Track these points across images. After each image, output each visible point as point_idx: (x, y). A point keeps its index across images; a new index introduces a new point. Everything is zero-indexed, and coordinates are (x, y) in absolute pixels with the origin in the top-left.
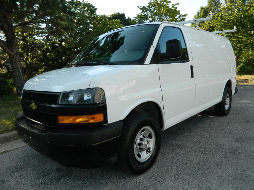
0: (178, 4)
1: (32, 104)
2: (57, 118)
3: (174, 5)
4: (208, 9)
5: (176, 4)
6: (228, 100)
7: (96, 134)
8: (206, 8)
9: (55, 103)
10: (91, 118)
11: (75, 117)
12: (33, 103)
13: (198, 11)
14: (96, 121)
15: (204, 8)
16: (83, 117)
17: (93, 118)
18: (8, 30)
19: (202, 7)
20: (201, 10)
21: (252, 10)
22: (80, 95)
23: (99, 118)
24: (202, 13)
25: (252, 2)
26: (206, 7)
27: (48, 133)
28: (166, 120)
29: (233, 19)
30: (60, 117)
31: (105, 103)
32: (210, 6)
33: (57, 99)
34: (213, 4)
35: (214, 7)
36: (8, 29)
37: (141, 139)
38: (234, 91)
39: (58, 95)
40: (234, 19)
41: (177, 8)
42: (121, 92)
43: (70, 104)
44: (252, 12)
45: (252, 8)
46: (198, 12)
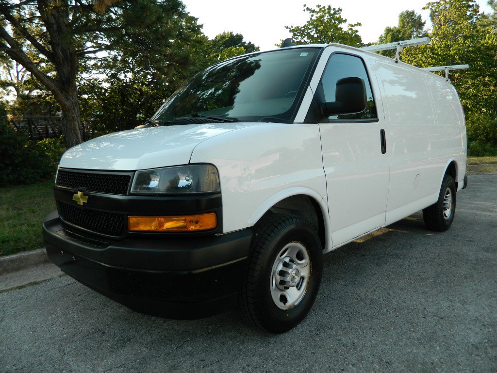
0: (360, 24)
1: (77, 193)
2: (127, 220)
3: (352, 26)
4: (399, 31)
5: (356, 25)
6: (449, 202)
7: (200, 252)
8: (395, 31)
9: (123, 192)
10: (191, 221)
11: (162, 219)
12: (80, 193)
13: (382, 35)
14: (201, 226)
15: (392, 30)
16: (176, 220)
17: (197, 222)
18: (63, 61)
19: (388, 27)
20: (388, 34)
21: (487, 39)
22: (172, 177)
23: (207, 221)
24: (388, 38)
25: (486, 24)
26: (396, 27)
27: (109, 247)
28: (332, 232)
29: (454, 54)
30: (133, 220)
31: (220, 192)
32: (402, 27)
33: (127, 185)
34: (408, 23)
35: (410, 28)
36: (63, 59)
37: (285, 265)
38: (461, 184)
39: (129, 177)
40: (456, 53)
41: (357, 31)
42: (253, 172)
43: (153, 194)
44: (488, 43)
45: (488, 35)
46: (381, 38)
